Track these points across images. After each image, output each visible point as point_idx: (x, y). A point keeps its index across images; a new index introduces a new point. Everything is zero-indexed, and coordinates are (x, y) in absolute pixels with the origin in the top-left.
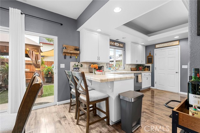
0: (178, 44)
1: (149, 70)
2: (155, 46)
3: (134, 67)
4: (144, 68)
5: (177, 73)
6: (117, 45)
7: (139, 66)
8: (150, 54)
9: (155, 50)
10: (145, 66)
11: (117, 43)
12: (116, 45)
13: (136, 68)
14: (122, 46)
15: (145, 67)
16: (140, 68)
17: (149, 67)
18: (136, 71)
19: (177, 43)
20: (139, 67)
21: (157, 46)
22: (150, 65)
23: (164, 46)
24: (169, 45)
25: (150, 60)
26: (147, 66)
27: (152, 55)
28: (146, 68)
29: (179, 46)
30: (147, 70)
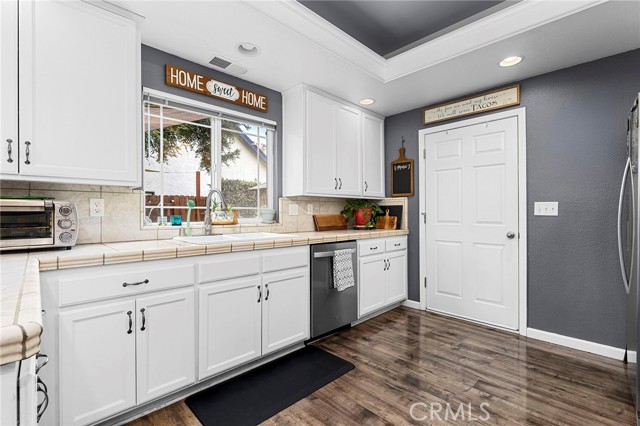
0: (515, 100)
1: (399, 227)
2: (423, 116)
3: (334, 211)
4: (378, 214)
5: (511, 237)
6: (228, 92)
7: (356, 208)
8: (403, 151)
9: (421, 132)
10: (384, 208)
11: (222, 85)
12: (217, 94)
13: (341, 217)
14: (259, 102)
15: (381, 212)
16: (361, 214)
17: (396, 211)
18: (344, 228)
19: (511, 96)
20: (355, 212)
21: (431, 116)
22: (402, 201)
23: (457, 114)
24: (477, 109)
25: (402, 178)
26: (390, 207)
27: (409, 155)
28: (387, 217)
29: (521, 112)
30: (391, 225)
